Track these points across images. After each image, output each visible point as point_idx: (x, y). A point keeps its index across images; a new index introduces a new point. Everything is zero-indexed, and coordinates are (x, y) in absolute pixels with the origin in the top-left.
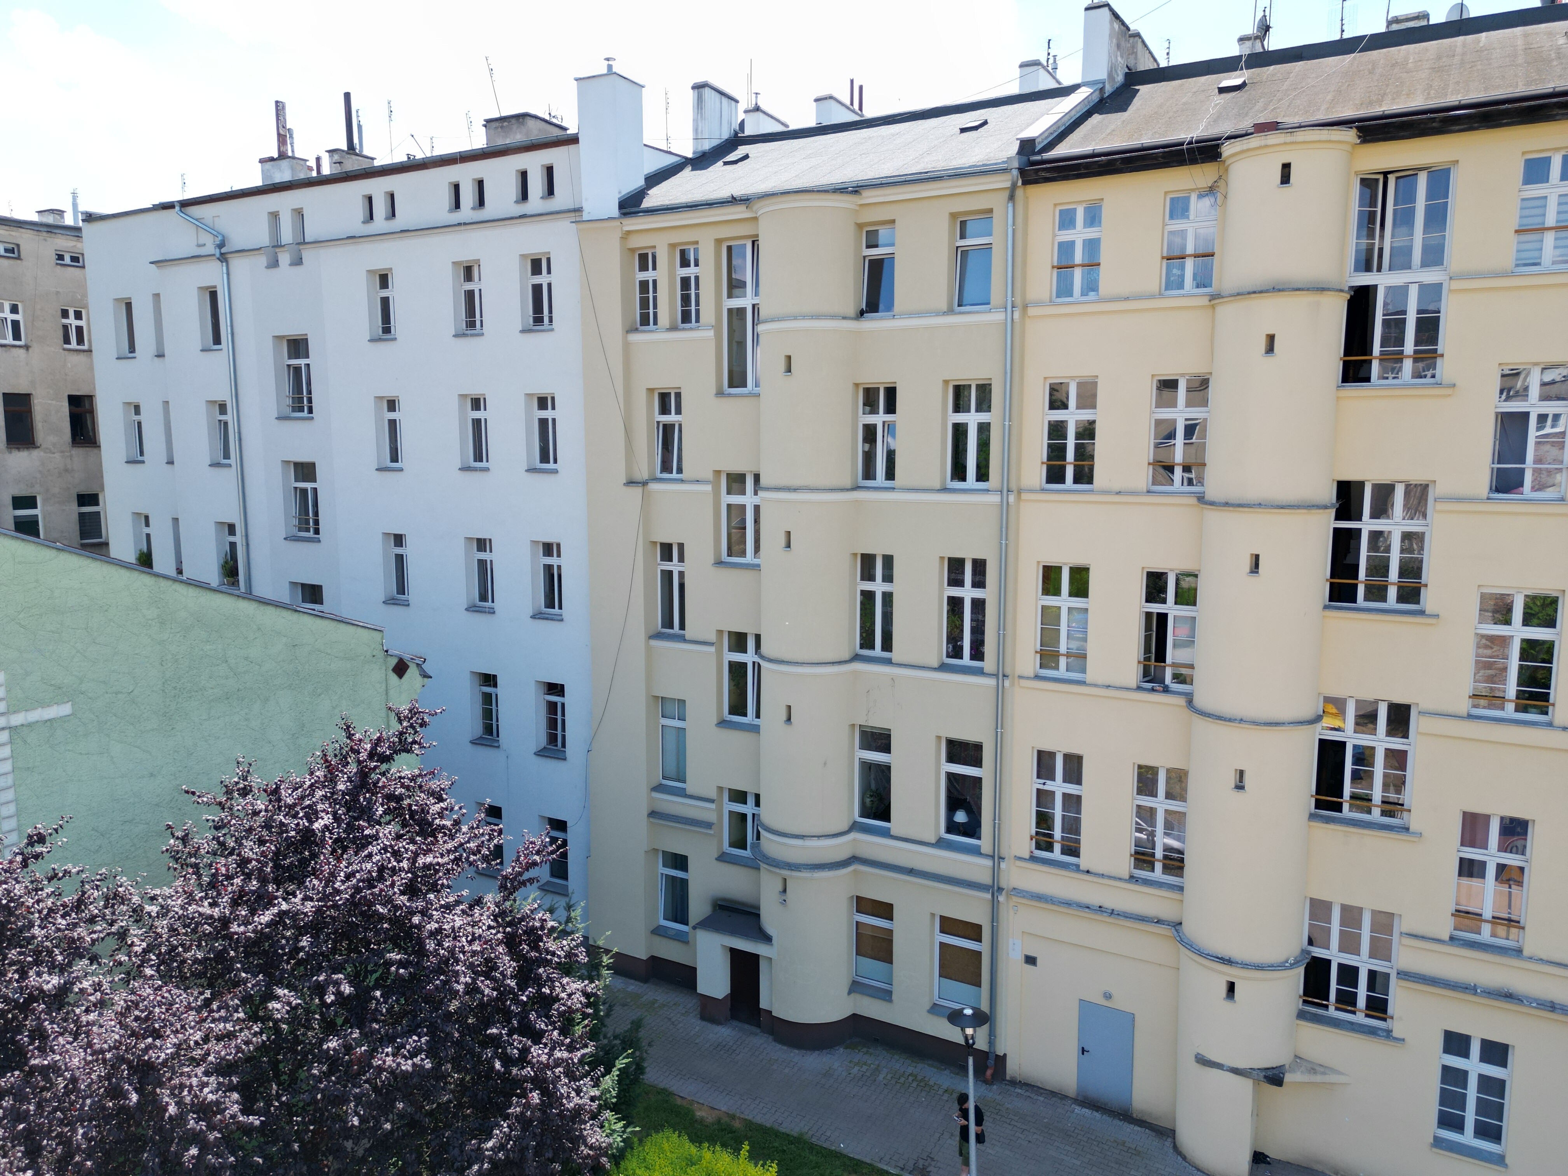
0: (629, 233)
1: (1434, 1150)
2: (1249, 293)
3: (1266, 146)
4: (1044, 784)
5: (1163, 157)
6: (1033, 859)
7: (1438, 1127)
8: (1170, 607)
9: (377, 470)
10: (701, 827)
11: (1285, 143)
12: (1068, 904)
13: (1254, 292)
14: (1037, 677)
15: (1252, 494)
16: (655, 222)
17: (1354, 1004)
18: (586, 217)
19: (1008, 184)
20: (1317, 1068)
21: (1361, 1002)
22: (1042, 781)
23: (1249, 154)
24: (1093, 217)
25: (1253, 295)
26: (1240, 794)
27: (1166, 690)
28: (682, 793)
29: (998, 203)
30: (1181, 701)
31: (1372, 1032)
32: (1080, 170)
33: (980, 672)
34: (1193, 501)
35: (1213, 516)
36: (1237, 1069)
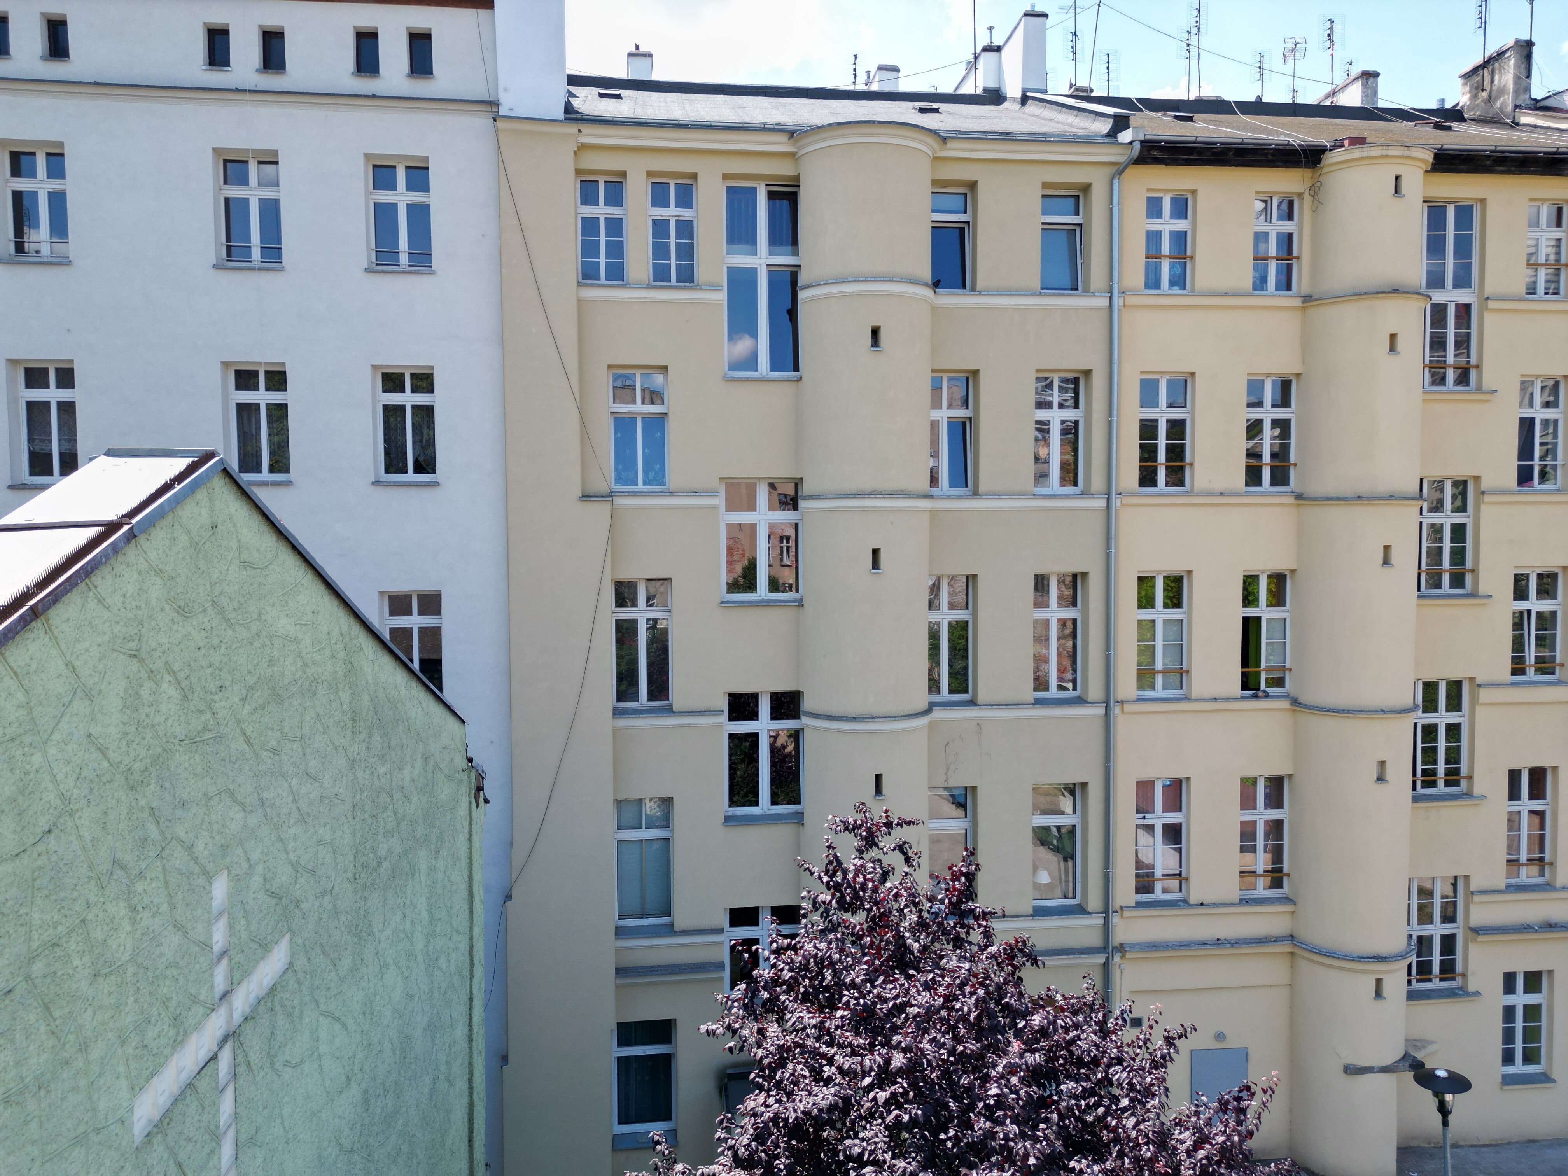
4: (1144, 818)
6: (1139, 905)
7: (1503, 1065)
8: (1263, 611)
9: (10, 487)
10: (708, 971)
11: (1402, 157)
13: (1383, 292)
14: (1140, 700)
15: (1383, 488)
17: (1430, 972)
18: (503, 111)
20: (1419, 1044)
21: (1436, 968)
22: (1141, 815)
24: (1181, 208)
26: (1381, 787)
28: (670, 930)
29: (1101, 178)
31: (1451, 994)
36: (1386, 1067)
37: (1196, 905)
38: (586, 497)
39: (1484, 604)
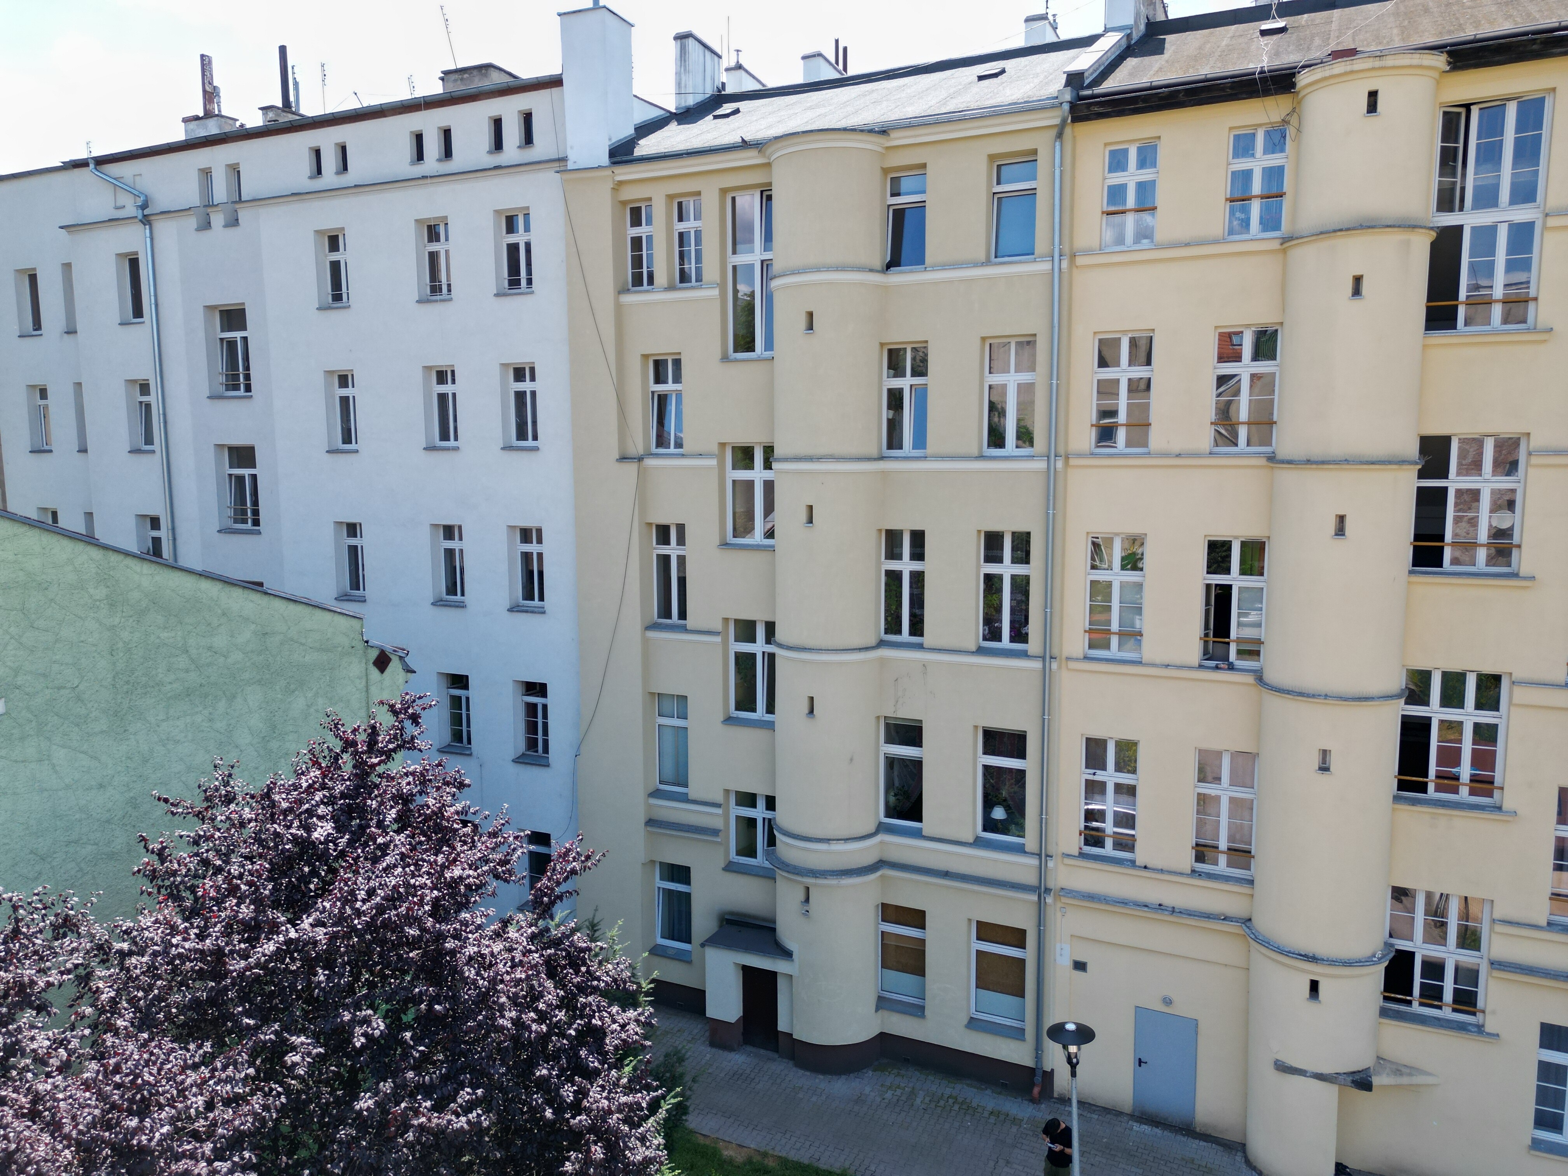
0: (621, 183)
1: (1533, 1152)
2: (1335, 231)
3: (1352, 72)
4: (1094, 774)
5: (1231, 88)
6: (1082, 855)
7: (1535, 1128)
8: (1235, 579)
9: (327, 452)
10: (707, 834)
11: (1373, 69)
12: (1124, 903)
13: (1341, 230)
14: (1086, 658)
15: (1336, 450)
16: (653, 171)
17: (1440, 998)
18: (570, 166)
19: (1057, 121)
20: (1404, 1070)
21: (1448, 996)
22: (1092, 771)
23: (1332, 81)
24: (1148, 156)
25: (1339, 233)
26: (1324, 777)
27: (1231, 667)
28: (684, 798)
29: (1043, 143)
30: (1250, 679)
31: (1462, 1027)
32: (1137, 103)
33: (1024, 655)
34: (1263, 462)
35: (1288, 477)
36: (1322, 1074)
37: (1140, 867)
38: (624, 458)
39: (1528, 587)
